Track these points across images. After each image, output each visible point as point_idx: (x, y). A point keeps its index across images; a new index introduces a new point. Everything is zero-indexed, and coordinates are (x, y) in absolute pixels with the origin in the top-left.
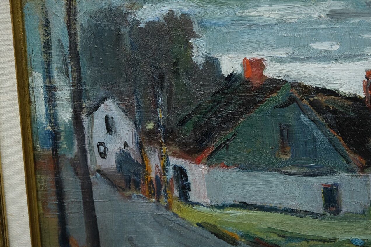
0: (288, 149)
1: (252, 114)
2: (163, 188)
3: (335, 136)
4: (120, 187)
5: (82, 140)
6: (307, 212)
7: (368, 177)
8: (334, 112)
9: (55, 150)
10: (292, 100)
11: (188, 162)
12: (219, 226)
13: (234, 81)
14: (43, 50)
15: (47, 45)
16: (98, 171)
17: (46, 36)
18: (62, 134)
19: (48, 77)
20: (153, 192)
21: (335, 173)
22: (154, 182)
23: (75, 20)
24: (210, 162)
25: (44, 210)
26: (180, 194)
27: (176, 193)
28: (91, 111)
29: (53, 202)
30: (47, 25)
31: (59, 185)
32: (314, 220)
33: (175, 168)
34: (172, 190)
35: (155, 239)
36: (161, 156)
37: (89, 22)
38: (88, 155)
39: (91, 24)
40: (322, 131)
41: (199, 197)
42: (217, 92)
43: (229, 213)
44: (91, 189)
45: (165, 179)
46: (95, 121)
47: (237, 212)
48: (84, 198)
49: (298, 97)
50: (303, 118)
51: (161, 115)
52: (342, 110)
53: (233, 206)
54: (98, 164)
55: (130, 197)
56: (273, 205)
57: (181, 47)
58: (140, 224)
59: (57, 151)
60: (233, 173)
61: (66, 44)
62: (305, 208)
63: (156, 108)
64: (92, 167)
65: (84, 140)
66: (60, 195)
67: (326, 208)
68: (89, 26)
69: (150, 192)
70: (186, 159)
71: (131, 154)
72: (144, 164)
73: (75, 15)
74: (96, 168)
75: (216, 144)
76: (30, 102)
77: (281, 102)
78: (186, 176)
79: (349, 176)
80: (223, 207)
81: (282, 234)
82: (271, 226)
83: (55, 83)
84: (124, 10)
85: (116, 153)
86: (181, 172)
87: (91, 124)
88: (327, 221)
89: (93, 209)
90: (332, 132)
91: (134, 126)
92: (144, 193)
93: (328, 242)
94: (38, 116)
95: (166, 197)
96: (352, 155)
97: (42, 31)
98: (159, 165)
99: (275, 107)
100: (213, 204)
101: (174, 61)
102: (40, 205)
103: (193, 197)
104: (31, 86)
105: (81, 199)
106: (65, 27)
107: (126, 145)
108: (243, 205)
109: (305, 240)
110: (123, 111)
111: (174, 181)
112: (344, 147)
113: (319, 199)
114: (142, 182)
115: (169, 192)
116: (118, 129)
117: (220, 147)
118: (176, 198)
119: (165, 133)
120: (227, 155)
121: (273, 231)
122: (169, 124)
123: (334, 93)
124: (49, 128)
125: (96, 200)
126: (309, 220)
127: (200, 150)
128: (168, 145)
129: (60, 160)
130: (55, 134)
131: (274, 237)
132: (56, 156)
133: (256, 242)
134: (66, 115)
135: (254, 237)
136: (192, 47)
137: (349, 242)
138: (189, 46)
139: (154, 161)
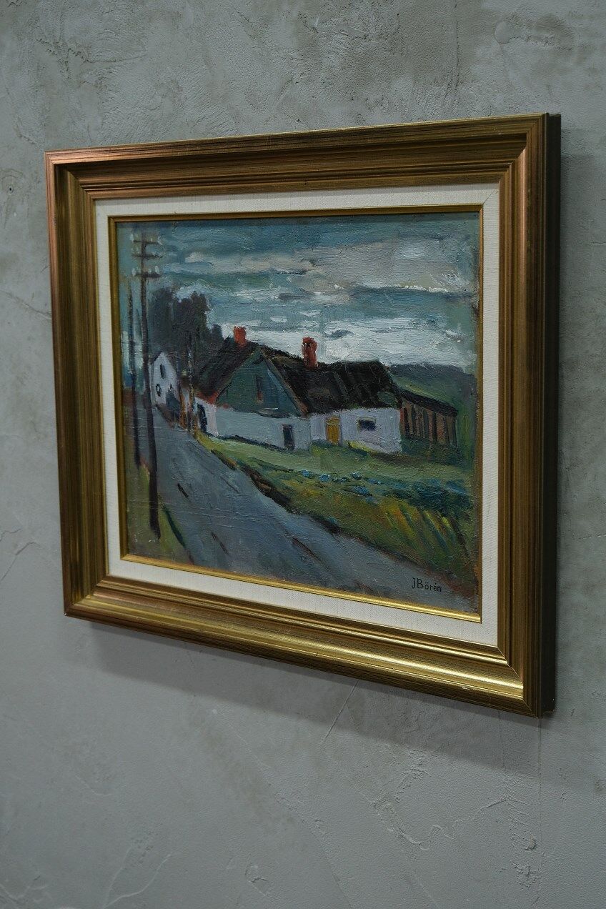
0: (262, 396)
1: (240, 368)
2: (192, 421)
4: (168, 419)
5: (148, 382)
6: (274, 446)
7: (309, 420)
8: (287, 368)
9: (133, 388)
10: (262, 358)
11: (205, 402)
12: (224, 453)
13: (230, 343)
14: (129, 317)
15: (131, 313)
16: (157, 405)
17: (130, 307)
18: (138, 377)
19: (131, 335)
20: (186, 423)
21: (290, 416)
22: (187, 416)
23: (146, 296)
24: (218, 405)
26: (201, 426)
27: (199, 425)
28: (152, 363)
29: (132, 427)
30: (131, 299)
31: (135, 414)
32: (279, 453)
33: (198, 406)
34: (197, 423)
35: (188, 461)
36: (191, 396)
37: (153, 298)
38: (151, 393)
39: (154, 300)
40: (280, 383)
41: (212, 430)
42: (220, 351)
43: (230, 444)
44: (153, 419)
45: (193, 414)
46: (155, 368)
47: (233, 443)
48: (148, 425)
49: (265, 356)
50: (269, 372)
51: (190, 366)
52: (291, 367)
53: (232, 438)
54: (157, 400)
55: (174, 427)
56: (255, 439)
57: (200, 317)
58: (179, 448)
60: (230, 412)
61: (140, 312)
62: (274, 443)
63: (188, 361)
64: (153, 402)
66: (136, 422)
67: (286, 443)
68: (152, 301)
70: (204, 399)
71: (174, 394)
72: (181, 402)
73: (145, 293)
74: (155, 403)
75: (221, 390)
76: (120, 351)
77: (256, 360)
78: (204, 412)
79: (298, 419)
80: (225, 439)
81: (261, 463)
82: (255, 456)
83: (134, 339)
84: (171, 290)
85: (166, 393)
86: (201, 408)
87: (153, 370)
88: (287, 455)
89: (153, 434)
90: (286, 384)
91: (176, 373)
92: (181, 424)
93: (288, 472)
94: (125, 363)
95: (194, 428)
96: (299, 402)
97: (128, 303)
98: (190, 403)
99: (253, 363)
100: (220, 436)
101: (197, 327)
103: (208, 431)
104: (121, 341)
106: (140, 301)
107: (171, 387)
108: (237, 438)
109: (275, 469)
110: (170, 361)
111: (198, 416)
112: (294, 396)
113: (281, 437)
114: (180, 415)
115: (195, 424)
116: (167, 375)
117: (223, 392)
118: (199, 429)
119: (193, 379)
120: (227, 398)
121: (254, 459)
122: (194, 372)
123: (285, 354)
124: (131, 372)
125: (155, 427)
126: (276, 453)
127: (212, 393)
128: (195, 388)
129: (136, 395)
130: (133, 377)
131: (256, 465)
132: (134, 393)
133: (246, 469)
134: (140, 363)
135: (245, 465)
136: (206, 318)
137: (301, 473)
138: (205, 316)
139: (187, 400)
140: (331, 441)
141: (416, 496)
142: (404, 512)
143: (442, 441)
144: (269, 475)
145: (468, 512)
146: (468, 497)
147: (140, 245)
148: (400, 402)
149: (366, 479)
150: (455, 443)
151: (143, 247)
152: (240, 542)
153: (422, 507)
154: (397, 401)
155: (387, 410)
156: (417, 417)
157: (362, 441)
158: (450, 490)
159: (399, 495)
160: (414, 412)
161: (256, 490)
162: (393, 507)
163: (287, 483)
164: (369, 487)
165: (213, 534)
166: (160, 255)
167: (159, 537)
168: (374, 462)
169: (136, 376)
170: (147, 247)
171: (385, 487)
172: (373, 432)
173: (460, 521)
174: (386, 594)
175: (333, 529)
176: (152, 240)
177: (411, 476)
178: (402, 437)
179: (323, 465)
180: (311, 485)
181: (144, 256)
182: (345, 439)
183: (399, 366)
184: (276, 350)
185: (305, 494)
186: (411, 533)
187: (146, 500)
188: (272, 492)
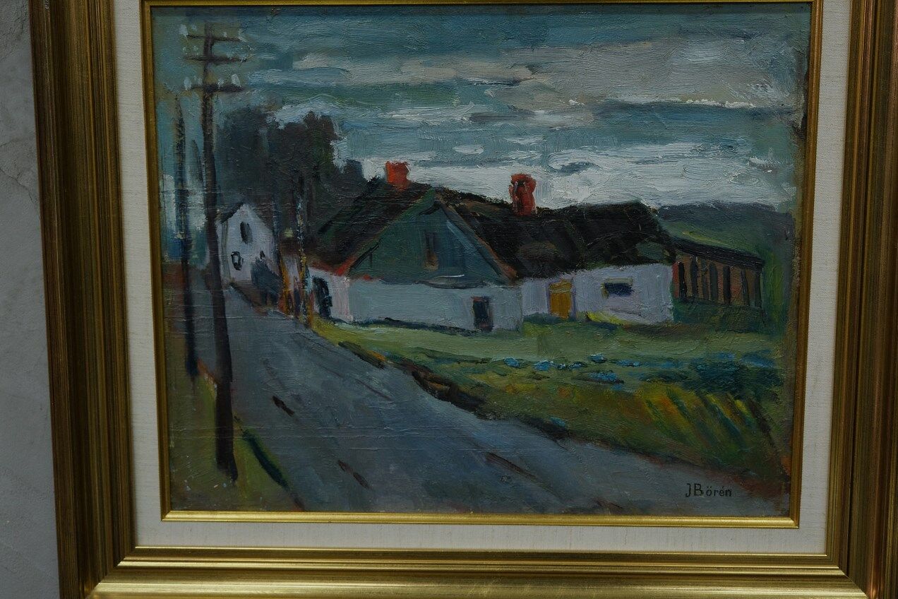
0: (435, 259)
1: (396, 221)
2: (302, 304)
3: (482, 243)
4: (255, 303)
5: (215, 249)
6: (456, 328)
7: (519, 289)
8: (481, 218)
9: (185, 260)
10: (437, 206)
11: (329, 273)
12: (362, 345)
13: (377, 186)
14: (176, 152)
15: (180, 146)
16: (232, 284)
17: (180, 137)
18: (194, 243)
19: (180, 180)
20: (291, 307)
21: (486, 285)
22: (292, 296)
23: (211, 120)
24: (352, 275)
25: (171, 330)
26: (320, 310)
27: (316, 308)
28: (226, 217)
29: (181, 319)
30: (180, 125)
31: (188, 300)
32: (465, 338)
33: (315, 280)
34: (311, 305)
35: (294, 361)
36: (300, 267)
37: (226, 123)
38: (222, 266)
39: (228, 125)
40: (469, 239)
41: (341, 313)
42: (359, 198)
43: (374, 331)
44: (224, 304)
45: (305, 293)
46: (230, 228)
47: (383, 330)
48: (215, 315)
49: (444, 202)
50: (449, 225)
51: (300, 222)
52: (488, 216)
53: (377, 323)
54: (232, 276)
55: (266, 314)
56: (420, 321)
57: (321, 150)
58: (276, 344)
59: (186, 261)
60: (377, 285)
61: (201, 145)
62: (455, 324)
63: (295, 215)
64: (225, 280)
65: (216, 250)
66: (189, 311)
67: (477, 323)
68: (226, 127)
69: (288, 308)
70: (327, 270)
71: (268, 264)
73: (211, 116)
74: (230, 281)
75: (360, 253)
76: (160, 207)
77: (426, 208)
78: (327, 289)
79: (500, 288)
80: (367, 324)
81: (431, 354)
82: (419, 346)
83: (187, 187)
84: (263, 110)
85: (252, 264)
86: (321, 285)
87: (225, 232)
88: (479, 339)
89: (225, 328)
90: (480, 240)
91: (271, 234)
92: (281, 308)
93: (481, 363)
94: (168, 223)
95: (305, 313)
96: (501, 265)
97: (175, 131)
98: (298, 277)
99: (420, 214)
100: (356, 321)
101: (315, 164)
102: (166, 323)
103: (334, 314)
104: (161, 190)
105: (212, 317)
106: (200, 128)
107: (262, 254)
108: (389, 322)
109: (456, 360)
110: (260, 217)
111: (314, 295)
112: (494, 257)
113: (469, 315)
114: (280, 296)
115: (309, 307)
116: (254, 236)
117: (363, 257)
118: (316, 314)
119: (305, 241)
120: (371, 266)
121: (419, 350)
122: (308, 231)
123: (480, 199)
124: (180, 236)
125: (228, 317)
126: (459, 338)
127: (342, 261)
128: (308, 255)
129: (190, 271)
130: (185, 245)
131: (423, 358)
132: (185, 267)
133: (404, 365)
134: (198, 221)
135: (401, 359)
136: (333, 150)
137: (504, 362)
138: (330, 149)
139: (293, 273)
140: (557, 314)
141: (694, 376)
142: (674, 398)
143: (737, 302)
144: (446, 370)
145: (775, 389)
146: (776, 370)
147: (202, 42)
148: (674, 255)
149: (614, 361)
150: (758, 304)
151: (206, 45)
152: (392, 468)
153: (703, 390)
154: (667, 254)
155: (650, 267)
156: (700, 274)
157: (612, 311)
158: (751, 365)
159: (666, 378)
160: (694, 267)
161: (421, 392)
162: (658, 395)
163: (479, 379)
164: (619, 372)
165: (340, 463)
166: (243, 57)
167: (235, 476)
168: (628, 337)
169: (190, 242)
170: (217, 45)
171: (646, 370)
172: (627, 298)
173: (763, 402)
174: (644, 509)
175: (556, 433)
176: (225, 35)
177: (689, 351)
178: (674, 302)
179: (543, 347)
180: (520, 378)
181: (209, 59)
182: (580, 309)
183: (672, 207)
184: (462, 194)
185: (510, 391)
186: (684, 426)
187: (209, 425)
188: (452, 393)
